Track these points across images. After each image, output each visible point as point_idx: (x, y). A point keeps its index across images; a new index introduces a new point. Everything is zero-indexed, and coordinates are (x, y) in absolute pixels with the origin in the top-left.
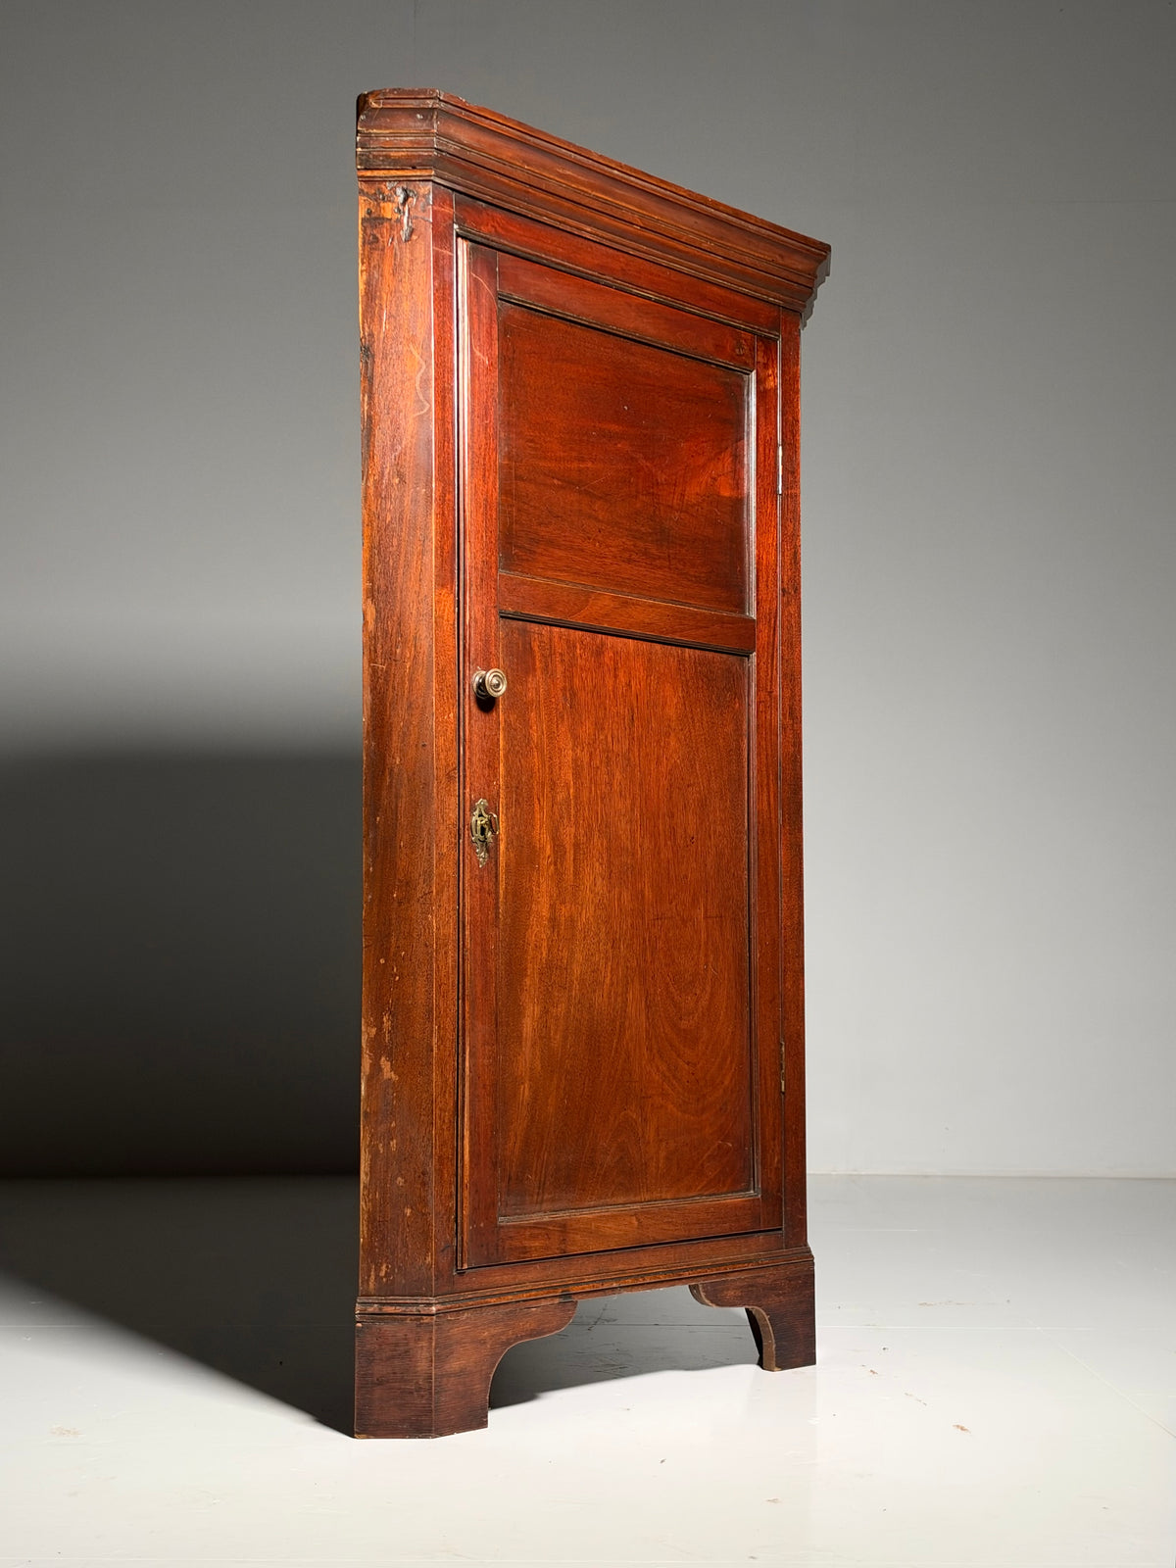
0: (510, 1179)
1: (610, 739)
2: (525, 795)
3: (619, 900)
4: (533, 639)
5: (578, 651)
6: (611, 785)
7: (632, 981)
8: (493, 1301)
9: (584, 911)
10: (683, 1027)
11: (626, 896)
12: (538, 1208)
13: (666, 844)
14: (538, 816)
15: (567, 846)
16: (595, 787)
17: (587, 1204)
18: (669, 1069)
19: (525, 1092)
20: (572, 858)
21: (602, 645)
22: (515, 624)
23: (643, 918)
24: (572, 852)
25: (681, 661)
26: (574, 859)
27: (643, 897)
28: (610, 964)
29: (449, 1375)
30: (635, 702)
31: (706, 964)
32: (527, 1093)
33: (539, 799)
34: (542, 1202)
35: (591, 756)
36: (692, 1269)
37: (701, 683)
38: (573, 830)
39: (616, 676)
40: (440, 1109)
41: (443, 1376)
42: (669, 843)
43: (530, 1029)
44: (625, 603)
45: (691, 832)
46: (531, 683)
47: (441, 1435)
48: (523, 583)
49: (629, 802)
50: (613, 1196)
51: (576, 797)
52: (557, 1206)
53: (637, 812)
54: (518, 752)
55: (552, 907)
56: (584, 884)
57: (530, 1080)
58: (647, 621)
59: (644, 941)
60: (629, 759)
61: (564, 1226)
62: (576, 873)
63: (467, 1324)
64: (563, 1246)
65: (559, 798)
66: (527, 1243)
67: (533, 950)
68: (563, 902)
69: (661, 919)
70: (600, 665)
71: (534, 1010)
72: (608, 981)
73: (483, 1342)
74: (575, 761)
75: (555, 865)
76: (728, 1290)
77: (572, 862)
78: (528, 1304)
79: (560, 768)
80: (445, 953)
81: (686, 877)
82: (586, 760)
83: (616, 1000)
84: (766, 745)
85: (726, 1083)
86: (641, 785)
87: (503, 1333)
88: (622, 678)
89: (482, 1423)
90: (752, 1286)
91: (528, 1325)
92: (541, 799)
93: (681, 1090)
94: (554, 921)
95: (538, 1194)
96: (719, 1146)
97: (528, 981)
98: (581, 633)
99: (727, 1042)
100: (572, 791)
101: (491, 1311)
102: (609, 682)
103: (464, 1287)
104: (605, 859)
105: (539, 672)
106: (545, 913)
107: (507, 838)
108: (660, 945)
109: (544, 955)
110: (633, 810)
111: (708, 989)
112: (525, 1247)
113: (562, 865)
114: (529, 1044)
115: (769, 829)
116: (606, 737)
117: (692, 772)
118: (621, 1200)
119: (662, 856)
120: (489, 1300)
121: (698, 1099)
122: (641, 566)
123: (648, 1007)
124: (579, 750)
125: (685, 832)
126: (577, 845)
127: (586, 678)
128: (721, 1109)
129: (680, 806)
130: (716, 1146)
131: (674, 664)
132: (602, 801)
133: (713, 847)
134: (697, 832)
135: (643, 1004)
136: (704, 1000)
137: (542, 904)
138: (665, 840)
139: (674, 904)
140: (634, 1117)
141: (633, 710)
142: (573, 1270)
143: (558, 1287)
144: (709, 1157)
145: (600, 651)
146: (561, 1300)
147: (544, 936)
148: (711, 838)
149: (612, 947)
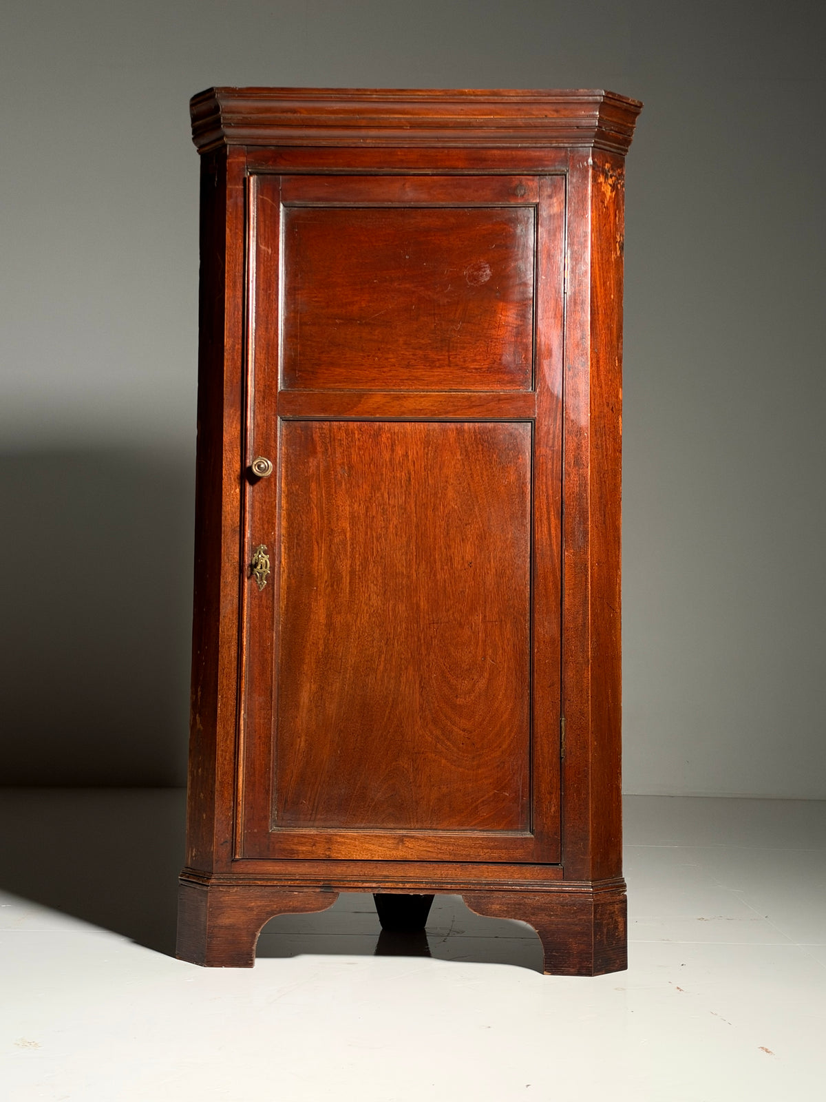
0: (286, 801)
1: (386, 495)
2: (305, 540)
3: (394, 610)
4: (314, 432)
5: (356, 436)
6: (387, 528)
7: (406, 668)
8: (259, 883)
9: (359, 619)
10: (458, 703)
11: (401, 608)
12: (311, 823)
13: (442, 569)
14: (316, 553)
15: (344, 574)
16: (371, 529)
17: (357, 825)
18: (443, 734)
19: (302, 743)
20: (348, 581)
21: (380, 430)
22: (297, 424)
23: (418, 622)
24: (348, 579)
25: (460, 432)
26: (350, 582)
27: (418, 607)
28: (383, 656)
29: (221, 927)
30: (412, 468)
31: (485, 657)
32: (303, 744)
33: (317, 542)
34: (314, 820)
35: (367, 508)
36: (456, 883)
37: (480, 447)
38: (349, 562)
39: (393, 451)
40: (222, 750)
41: (214, 927)
42: (446, 567)
43: (306, 701)
44: (398, 398)
45: (468, 557)
46: (313, 462)
47: (212, 966)
48: (301, 395)
49: (405, 539)
50: (383, 821)
51: (352, 539)
52: (328, 824)
53: (413, 546)
54: (299, 510)
55: (329, 616)
56: (359, 599)
57: (306, 736)
58: (417, 407)
59: (419, 640)
60: (405, 509)
61: (330, 839)
62: (352, 592)
63: (235, 895)
64: (328, 853)
65: (336, 540)
66: (294, 847)
67: (311, 646)
68: (339, 613)
69: (437, 623)
70: (377, 444)
71: (310, 687)
72: (381, 667)
73: (251, 909)
74: (352, 513)
75: (332, 586)
76: (493, 904)
77: (348, 585)
78: (291, 889)
79: (338, 519)
80: (229, 647)
81: (463, 592)
82: (363, 511)
83: (389, 682)
84: (547, 487)
85: (504, 746)
86: (417, 526)
87: (267, 906)
88: (400, 451)
89: (249, 964)
90: (520, 904)
91: (291, 903)
92: (320, 542)
93: (455, 750)
94: (330, 626)
95: (311, 814)
96: (494, 794)
97: (305, 667)
98: (359, 423)
99: (506, 716)
100: (348, 535)
101: (258, 889)
102: (387, 456)
103: (240, 871)
104: (380, 581)
105: (320, 455)
106: (323, 620)
107: (289, 569)
108: (435, 642)
109: (321, 649)
110: (408, 545)
111: (486, 675)
112: (292, 850)
113: (338, 587)
114: (305, 710)
115: (549, 553)
116: (382, 495)
117: (471, 514)
118: (392, 825)
119: (438, 577)
120: (257, 882)
121: (474, 758)
122: (419, 369)
123: (422, 687)
124: (356, 506)
125: (463, 559)
126: (352, 573)
127: (364, 455)
128: (498, 766)
129: (458, 540)
130: (491, 794)
131: (452, 436)
132: (377, 541)
133: (494, 570)
134: (476, 559)
135: (417, 685)
136: (482, 684)
137: (320, 614)
138: (442, 565)
139: (451, 612)
140: (406, 766)
141: (409, 473)
142: (339, 870)
143: (320, 881)
144: (483, 801)
145: (377, 434)
146: (322, 890)
147: (321, 636)
148: (490, 562)
149: (386, 644)
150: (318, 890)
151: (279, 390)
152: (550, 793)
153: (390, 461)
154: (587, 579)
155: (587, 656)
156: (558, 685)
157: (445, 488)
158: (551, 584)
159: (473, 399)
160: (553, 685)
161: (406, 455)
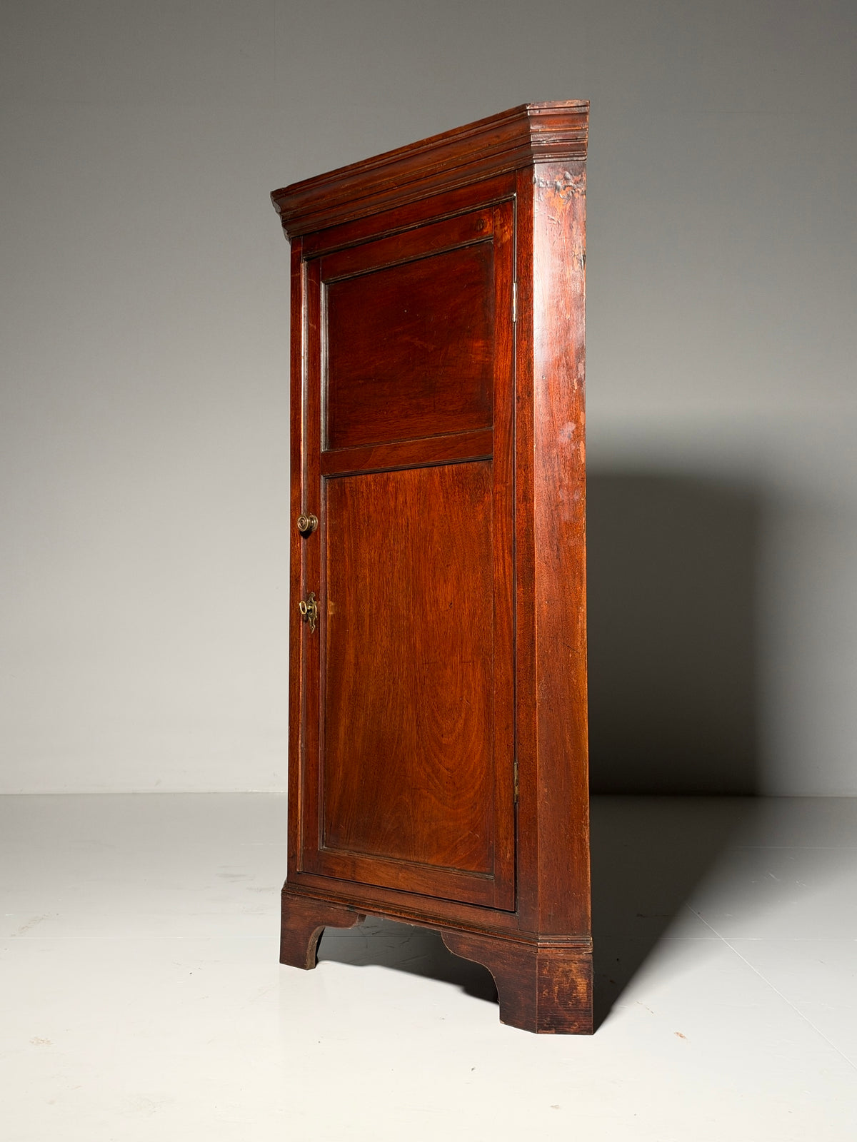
1: (392, 542)
2: (341, 587)
3: (398, 651)
4: (345, 487)
5: (372, 487)
6: (393, 573)
7: (407, 707)
9: (375, 659)
10: (444, 742)
11: (403, 648)
12: (345, 846)
13: (431, 611)
14: (348, 599)
15: (366, 617)
16: (382, 575)
17: (372, 852)
18: (433, 772)
19: (340, 773)
21: (387, 479)
22: (336, 480)
23: (415, 663)
24: (368, 621)
25: (442, 475)
26: (369, 625)
27: (415, 647)
28: (391, 694)
29: (289, 930)
30: (409, 514)
31: (462, 697)
35: (380, 555)
36: (437, 919)
37: (457, 489)
38: (369, 606)
39: (396, 498)
41: (285, 929)
42: (433, 609)
43: (343, 734)
44: (395, 448)
45: (449, 599)
46: (345, 515)
49: (405, 583)
50: (391, 851)
51: (370, 584)
52: (356, 849)
53: (410, 588)
54: (338, 560)
55: (357, 656)
56: (375, 641)
57: (343, 766)
58: (409, 456)
59: (416, 679)
60: (405, 554)
61: (355, 862)
62: (371, 634)
64: (353, 875)
65: (360, 586)
66: (333, 866)
67: (345, 683)
68: (363, 653)
69: (428, 663)
70: (386, 493)
71: (345, 722)
72: (390, 705)
73: (305, 918)
74: (370, 560)
75: (358, 628)
76: (461, 943)
77: (368, 627)
78: (330, 904)
79: (361, 566)
80: (294, 684)
81: (446, 633)
82: (377, 558)
83: (395, 719)
84: (502, 526)
85: (476, 788)
86: (413, 570)
87: (316, 917)
88: (401, 499)
90: (481, 948)
91: (329, 917)
92: (350, 588)
93: (442, 788)
94: (357, 664)
95: (347, 838)
96: (469, 834)
97: (342, 702)
99: (477, 757)
100: (368, 580)
101: (310, 901)
102: (392, 504)
103: (302, 882)
104: (389, 623)
105: (350, 508)
106: (353, 660)
108: (427, 681)
109: (352, 686)
110: (407, 588)
111: (463, 715)
112: (332, 869)
113: (362, 629)
114: (342, 743)
115: (504, 592)
116: (390, 541)
117: (451, 556)
118: (398, 856)
119: (428, 618)
120: (311, 894)
121: (455, 797)
122: (413, 417)
123: (419, 726)
124: (372, 553)
125: (445, 600)
126: (370, 615)
127: (377, 504)
128: (472, 807)
129: (441, 582)
130: (467, 834)
131: (437, 479)
132: (387, 585)
133: (467, 610)
134: (454, 600)
135: (415, 724)
136: (460, 725)
137: (350, 656)
138: (431, 608)
139: (438, 653)
140: (407, 801)
141: (408, 519)
142: (362, 893)
143: (347, 900)
144: (461, 841)
145: (386, 484)
146: (348, 909)
147: (351, 675)
148: (465, 602)
149: (393, 683)
150: (346, 908)
151: (322, 450)
152: (507, 839)
153: (395, 508)
154: (534, 618)
155: (535, 699)
156: (511, 729)
157: (432, 531)
158: (506, 624)
159: (447, 442)
160: (508, 727)
161: (405, 502)
